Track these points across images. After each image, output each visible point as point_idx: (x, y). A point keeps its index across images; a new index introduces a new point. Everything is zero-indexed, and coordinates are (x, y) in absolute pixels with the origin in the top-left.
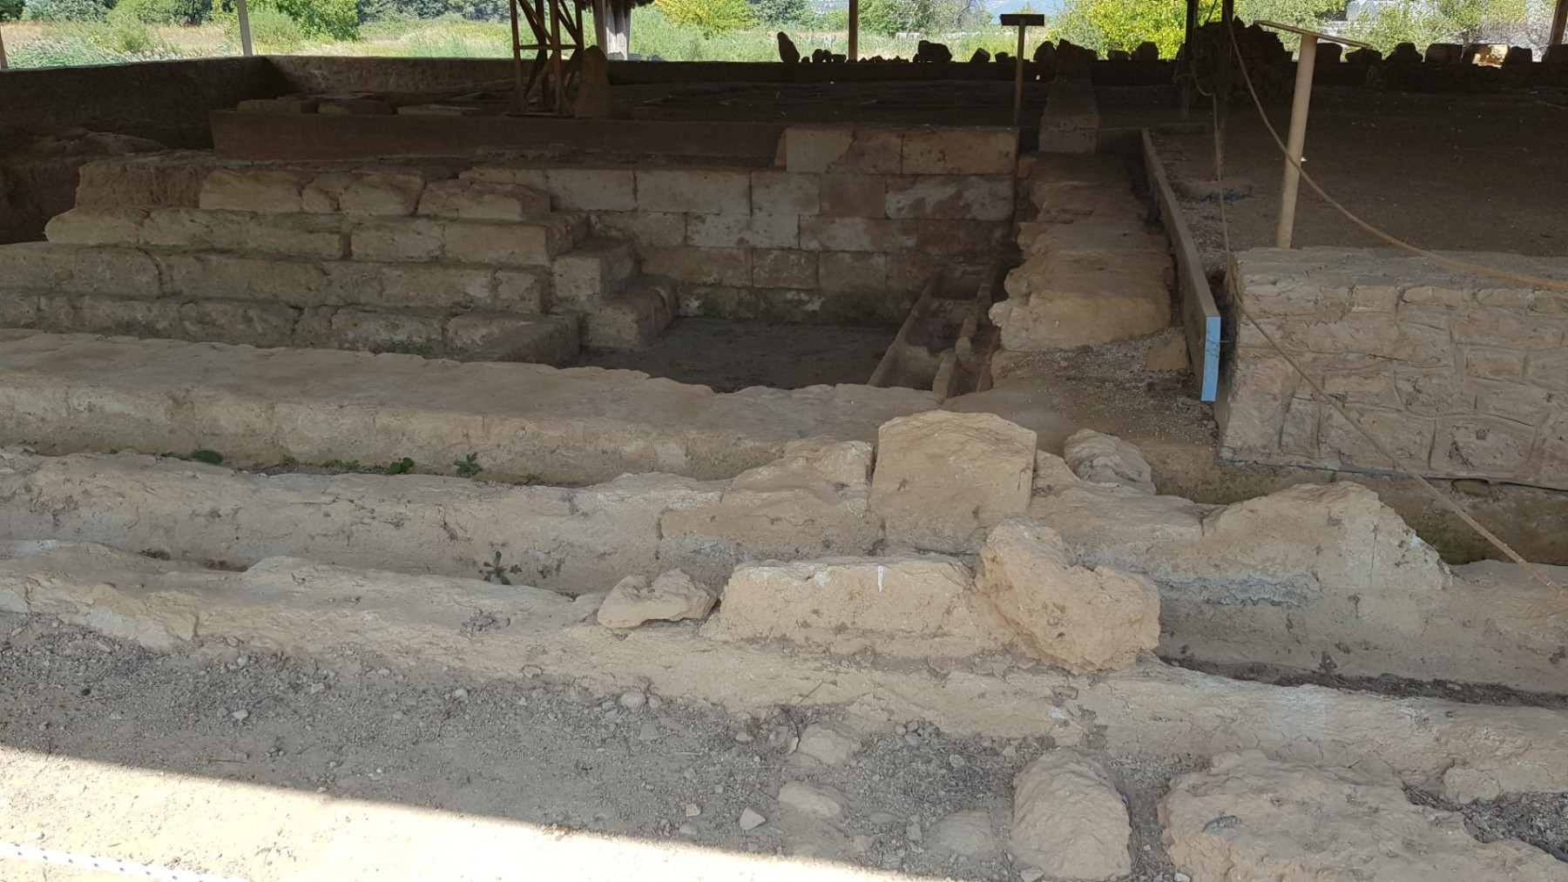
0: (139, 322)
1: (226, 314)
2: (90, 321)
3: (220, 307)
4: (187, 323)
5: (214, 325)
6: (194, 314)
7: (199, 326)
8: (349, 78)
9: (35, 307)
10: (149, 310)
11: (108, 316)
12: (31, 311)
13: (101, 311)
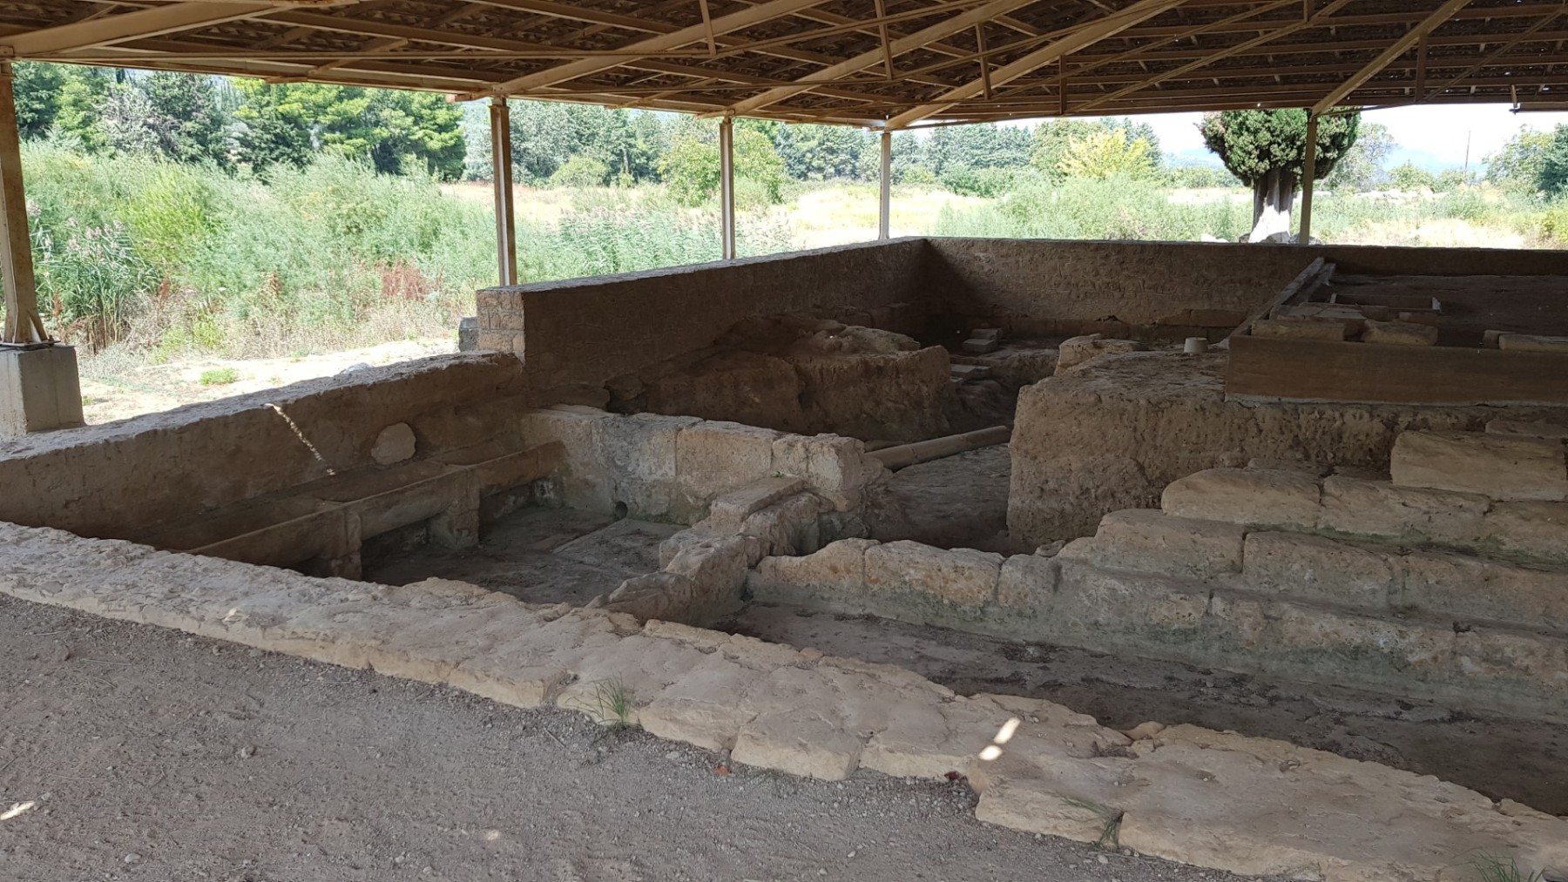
0: (1377, 649)
1: (1532, 653)
2: (1292, 639)
4: (1466, 662)
5: (1510, 666)
6: (1477, 647)
7: (1484, 665)
8: (1017, 262)
9: (1203, 610)
10: (1402, 635)
11: (1326, 635)
12: (1194, 614)
13: (1315, 629)
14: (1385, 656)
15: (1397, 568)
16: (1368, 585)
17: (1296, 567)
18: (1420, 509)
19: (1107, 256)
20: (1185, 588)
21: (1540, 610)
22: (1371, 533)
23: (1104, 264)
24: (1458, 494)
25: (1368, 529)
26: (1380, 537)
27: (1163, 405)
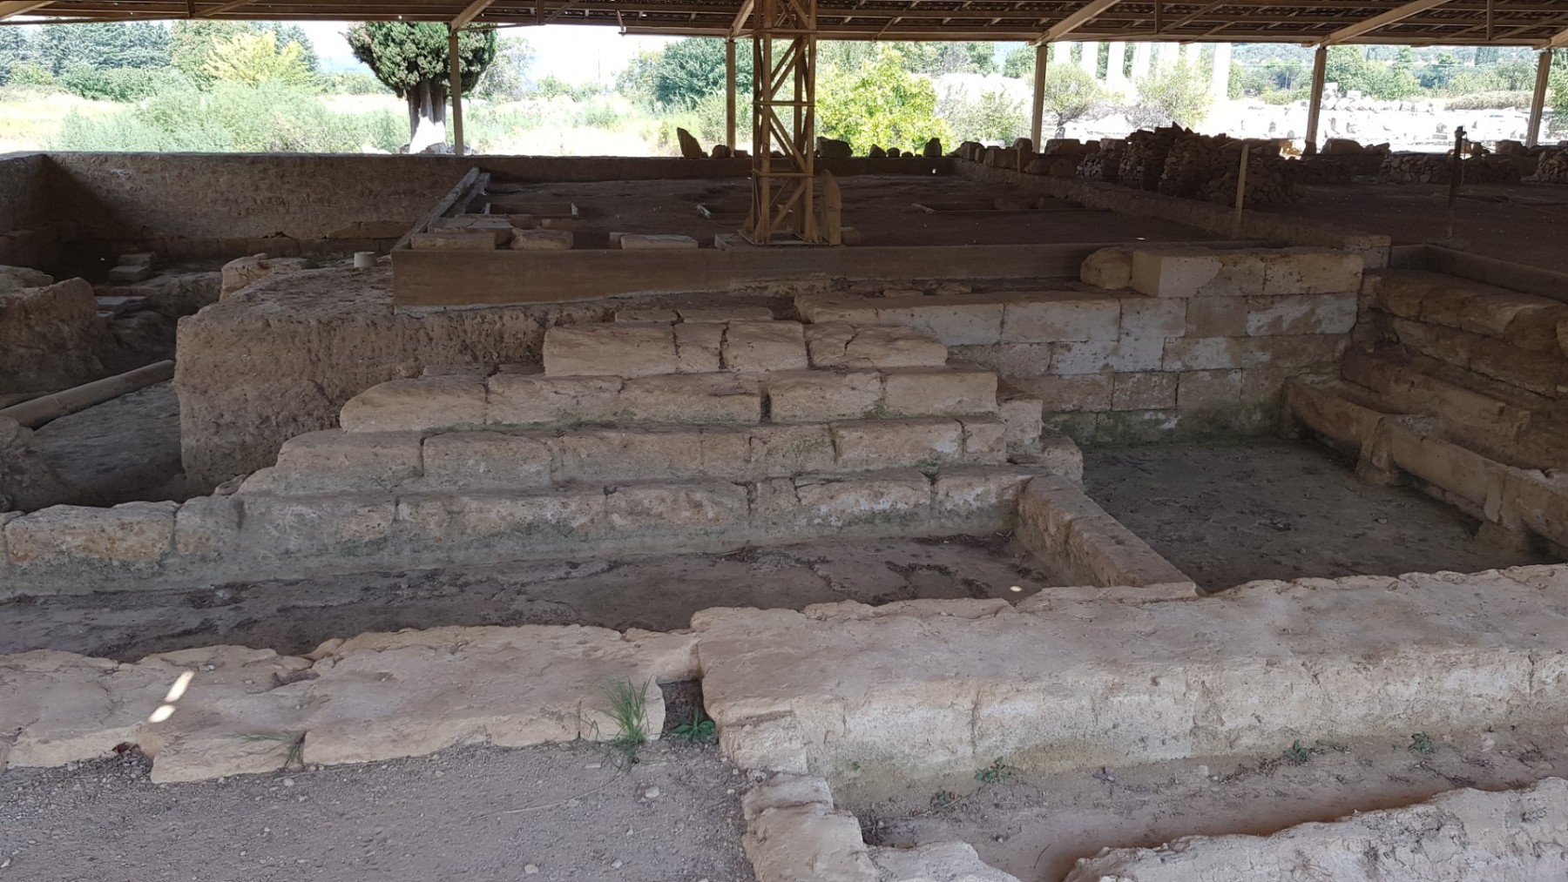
0: (547, 522)
1: (663, 500)
2: (474, 529)
3: (654, 493)
4: (615, 517)
5: (648, 514)
6: (623, 504)
7: (629, 518)
8: (164, 178)
9: (391, 517)
10: (564, 505)
11: (503, 518)
12: (383, 523)
13: (493, 515)
14: (553, 526)
15: (556, 449)
16: (533, 468)
17: (471, 462)
18: (568, 394)
19: (265, 170)
20: (370, 500)
21: (666, 464)
22: (532, 421)
23: (263, 179)
24: (597, 377)
25: (531, 418)
26: (540, 424)
27: (334, 324)
